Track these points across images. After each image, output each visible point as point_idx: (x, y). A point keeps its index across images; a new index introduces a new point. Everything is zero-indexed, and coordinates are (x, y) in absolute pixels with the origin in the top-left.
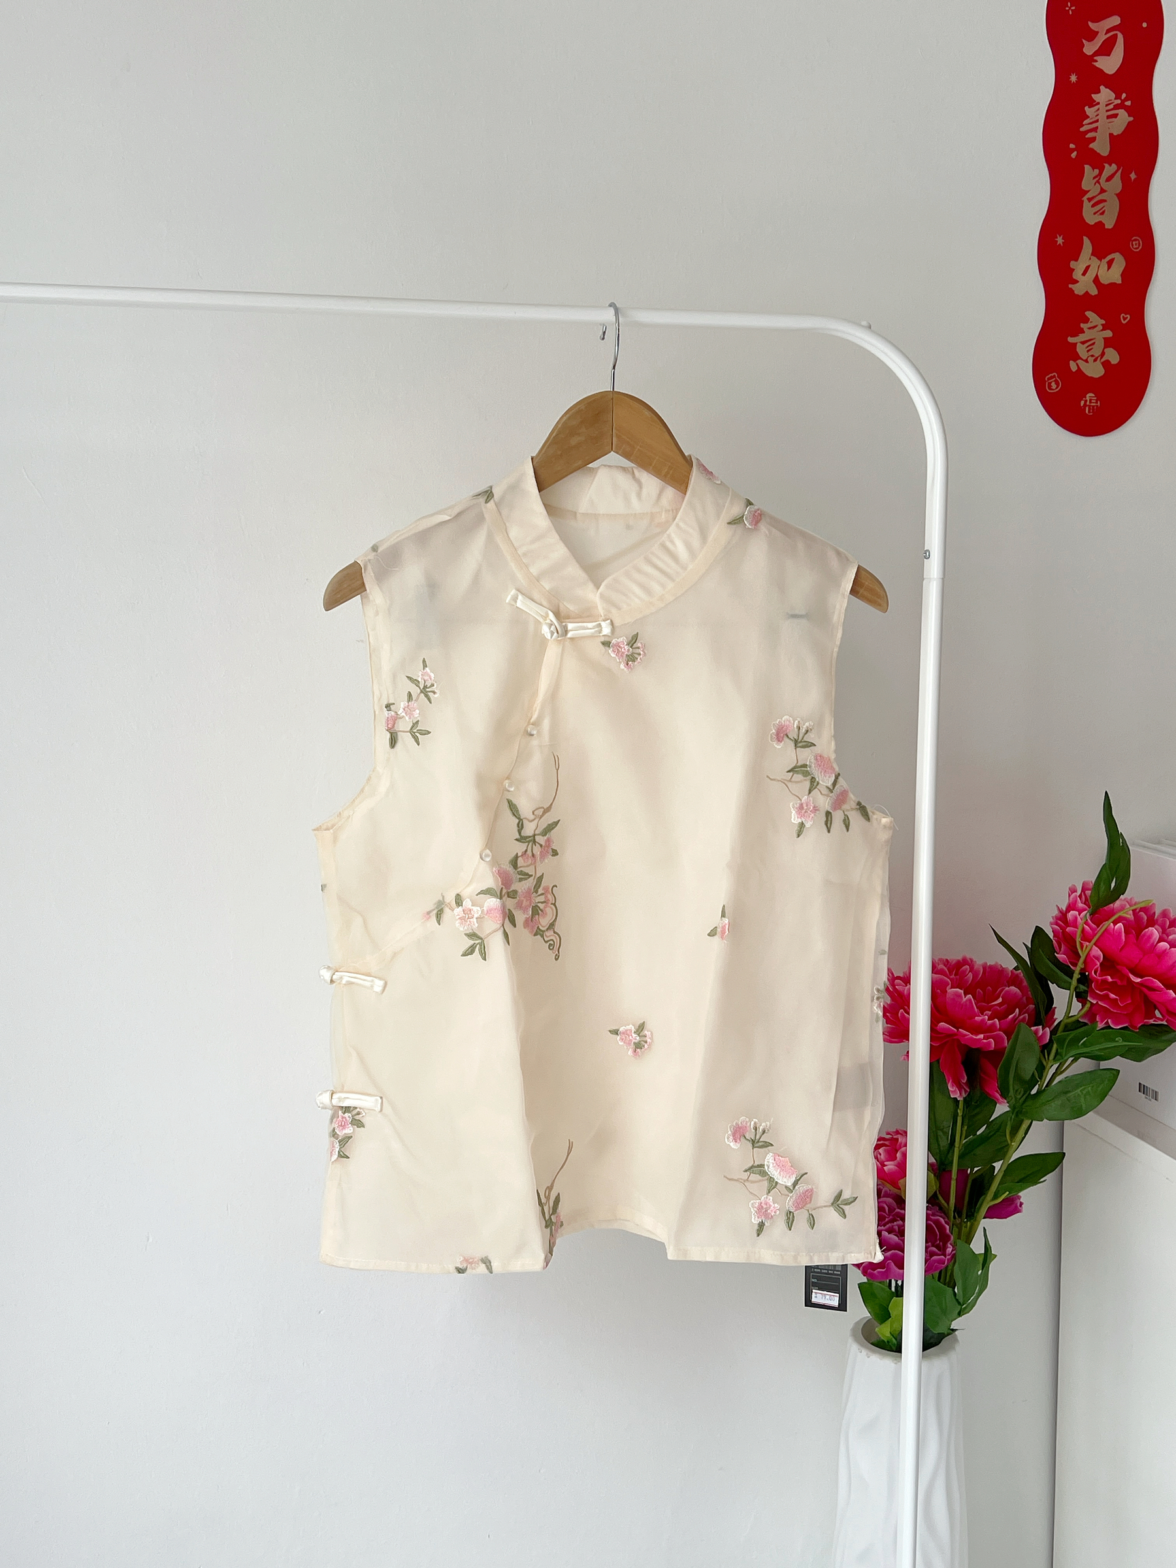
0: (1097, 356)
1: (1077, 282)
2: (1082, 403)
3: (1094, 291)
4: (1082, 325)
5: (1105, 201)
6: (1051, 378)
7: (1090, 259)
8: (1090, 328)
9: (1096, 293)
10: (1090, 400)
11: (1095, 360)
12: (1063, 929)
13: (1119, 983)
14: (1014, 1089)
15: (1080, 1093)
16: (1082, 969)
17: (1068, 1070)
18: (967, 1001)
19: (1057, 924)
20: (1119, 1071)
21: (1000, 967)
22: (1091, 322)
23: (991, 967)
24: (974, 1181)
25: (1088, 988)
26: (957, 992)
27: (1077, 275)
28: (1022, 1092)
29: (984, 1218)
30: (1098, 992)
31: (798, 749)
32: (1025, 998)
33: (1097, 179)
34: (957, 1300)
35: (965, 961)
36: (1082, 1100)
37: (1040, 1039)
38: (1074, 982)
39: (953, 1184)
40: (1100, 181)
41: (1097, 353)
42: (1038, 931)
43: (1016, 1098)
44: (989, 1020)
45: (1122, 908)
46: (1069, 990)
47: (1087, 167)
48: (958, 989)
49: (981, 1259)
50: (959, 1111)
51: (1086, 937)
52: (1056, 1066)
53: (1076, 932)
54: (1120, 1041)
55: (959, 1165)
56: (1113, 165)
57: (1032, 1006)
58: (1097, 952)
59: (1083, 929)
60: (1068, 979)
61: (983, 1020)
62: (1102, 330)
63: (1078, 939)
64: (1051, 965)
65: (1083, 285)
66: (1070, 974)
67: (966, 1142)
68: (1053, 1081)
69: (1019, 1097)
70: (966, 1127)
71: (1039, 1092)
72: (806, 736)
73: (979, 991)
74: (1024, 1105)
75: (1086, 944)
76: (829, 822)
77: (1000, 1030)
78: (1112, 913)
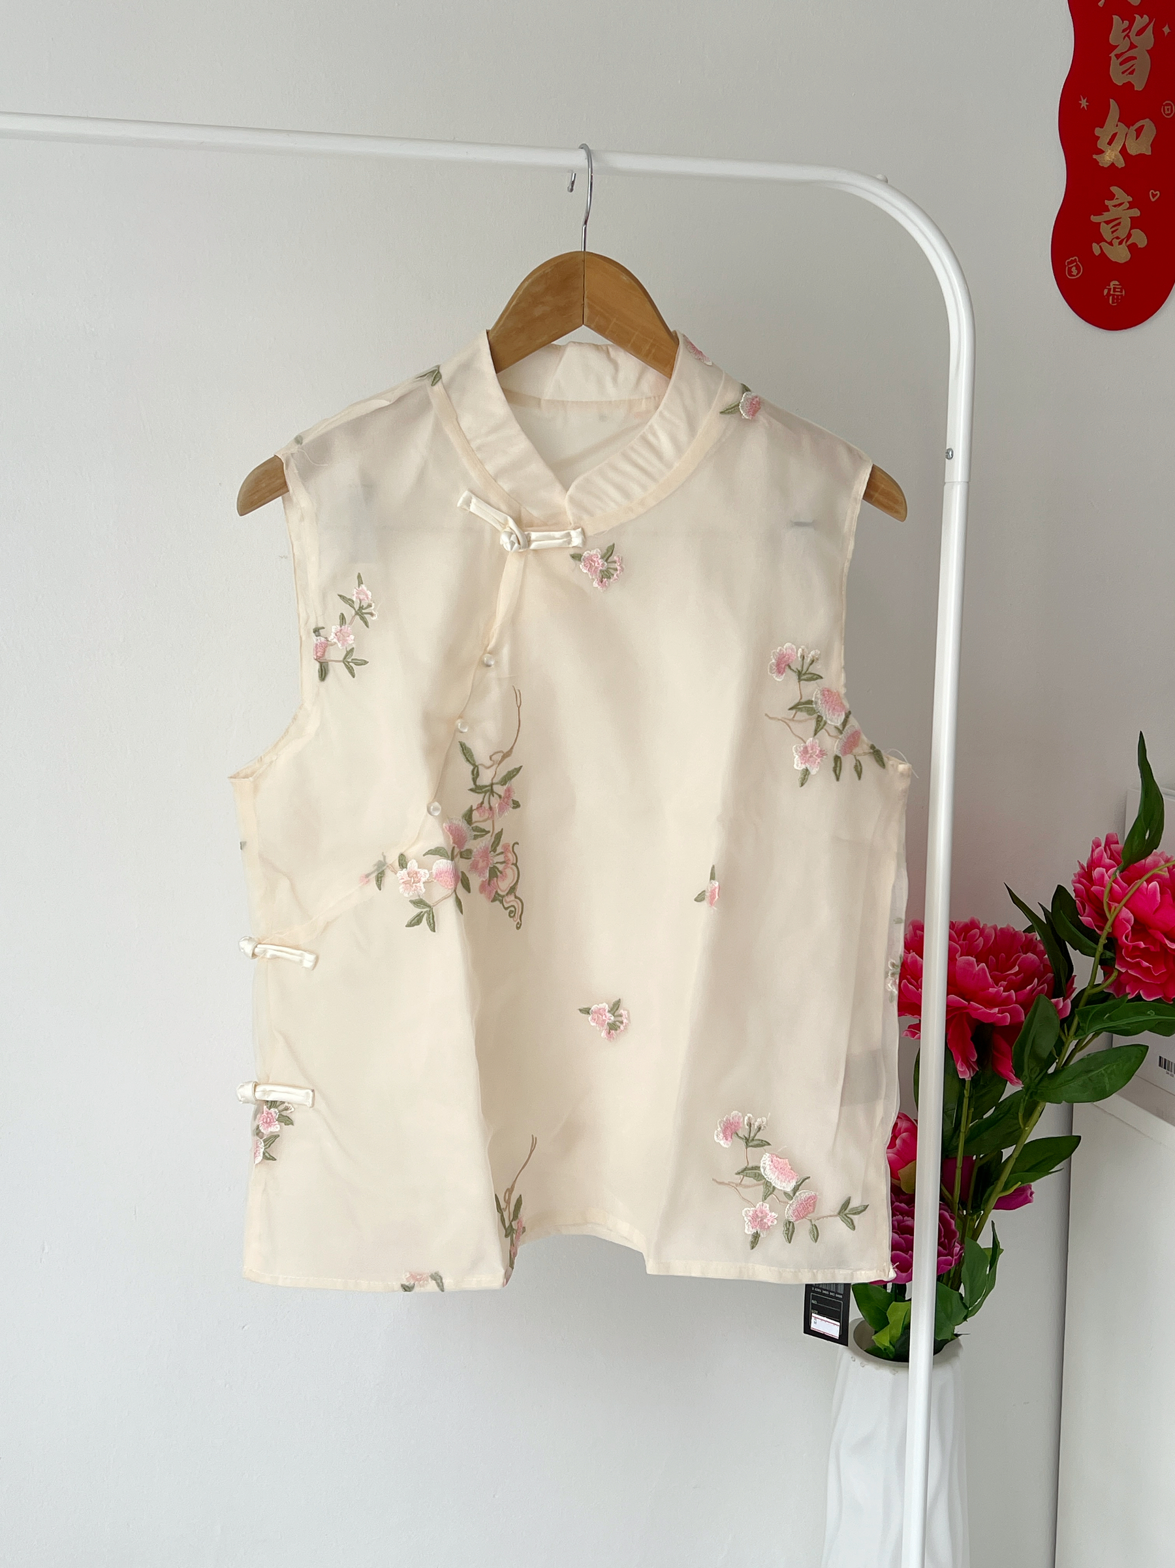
0: (1123, 238)
1: (1101, 152)
2: (1106, 292)
3: (1121, 163)
4: (1107, 202)
5: (1135, 58)
6: (1072, 262)
7: (1117, 126)
8: (1115, 206)
9: (1124, 165)
10: (1114, 288)
11: (1120, 243)
12: (1088, 889)
13: (1152, 949)
14: (1028, 1069)
15: (1103, 1072)
16: (1109, 933)
17: (1088, 1047)
18: (979, 970)
19: (1079, 882)
20: (1148, 1047)
21: (1012, 930)
22: (1117, 199)
23: (1002, 930)
24: (981, 1168)
25: (1115, 954)
26: (968, 960)
27: (1102, 144)
28: (1038, 1071)
29: (993, 1209)
30: (1128, 959)
31: (802, 682)
32: (1042, 965)
33: (1126, 33)
34: (964, 1304)
35: (973, 924)
36: (1106, 1080)
37: (1060, 1012)
38: (1100, 948)
39: (958, 1172)
40: (1130, 34)
41: (1123, 235)
42: (1060, 890)
43: (1031, 1078)
44: (1004, 991)
45: (1156, 865)
46: (1094, 957)
47: (1116, 18)
48: (970, 957)
49: (989, 1254)
50: (965, 1092)
51: (1115, 897)
52: (1075, 1042)
53: (1103, 891)
54: (1152, 1015)
55: (964, 1151)
56: (1145, 16)
57: (1050, 975)
58: (1127, 914)
59: (1112, 888)
60: (1094, 946)
61: (998, 992)
62: (1128, 209)
63: (1106, 899)
64: (1074, 929)
65: (1110, 156)
66: (1096, 940)
67: (973, 1125)
68: (1072, 1059)
69: (1034, 1076)
70: (972, 1110)
71: (1056, 1071)
72: (811, 666)
73: (992, 960)
74: (1040, 1085)
75: (1114, 905)
76: (838, 769)
77: (1016, 1002)
78: (1144, 870)
